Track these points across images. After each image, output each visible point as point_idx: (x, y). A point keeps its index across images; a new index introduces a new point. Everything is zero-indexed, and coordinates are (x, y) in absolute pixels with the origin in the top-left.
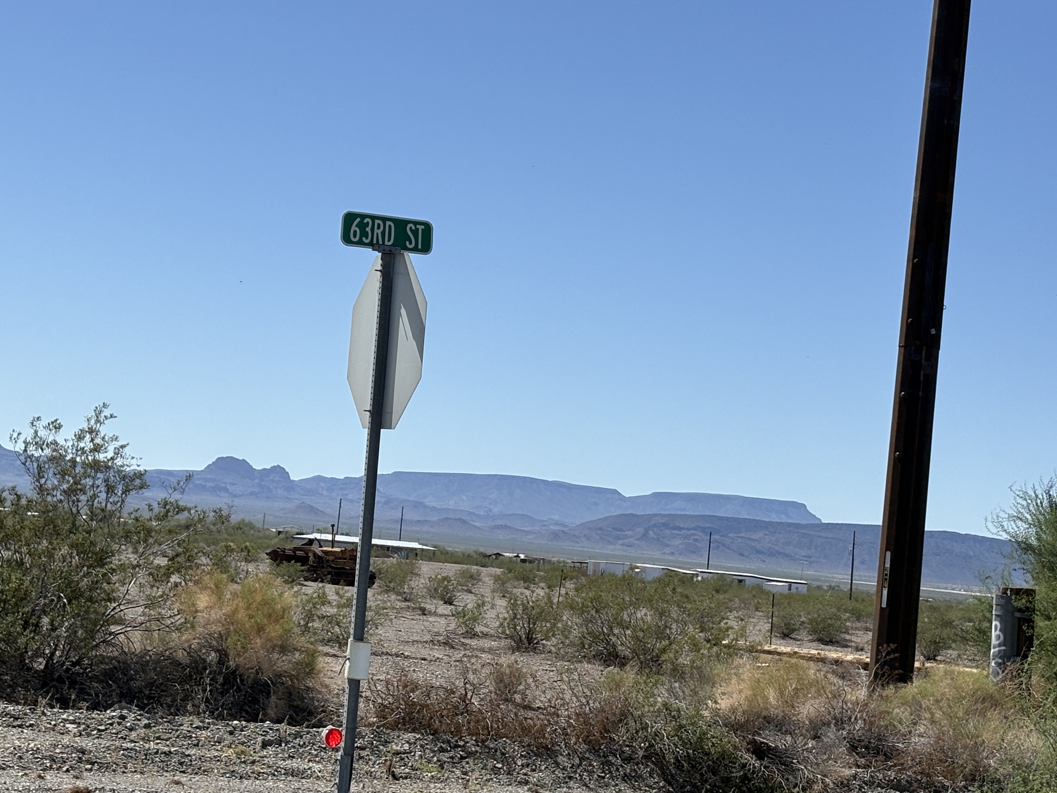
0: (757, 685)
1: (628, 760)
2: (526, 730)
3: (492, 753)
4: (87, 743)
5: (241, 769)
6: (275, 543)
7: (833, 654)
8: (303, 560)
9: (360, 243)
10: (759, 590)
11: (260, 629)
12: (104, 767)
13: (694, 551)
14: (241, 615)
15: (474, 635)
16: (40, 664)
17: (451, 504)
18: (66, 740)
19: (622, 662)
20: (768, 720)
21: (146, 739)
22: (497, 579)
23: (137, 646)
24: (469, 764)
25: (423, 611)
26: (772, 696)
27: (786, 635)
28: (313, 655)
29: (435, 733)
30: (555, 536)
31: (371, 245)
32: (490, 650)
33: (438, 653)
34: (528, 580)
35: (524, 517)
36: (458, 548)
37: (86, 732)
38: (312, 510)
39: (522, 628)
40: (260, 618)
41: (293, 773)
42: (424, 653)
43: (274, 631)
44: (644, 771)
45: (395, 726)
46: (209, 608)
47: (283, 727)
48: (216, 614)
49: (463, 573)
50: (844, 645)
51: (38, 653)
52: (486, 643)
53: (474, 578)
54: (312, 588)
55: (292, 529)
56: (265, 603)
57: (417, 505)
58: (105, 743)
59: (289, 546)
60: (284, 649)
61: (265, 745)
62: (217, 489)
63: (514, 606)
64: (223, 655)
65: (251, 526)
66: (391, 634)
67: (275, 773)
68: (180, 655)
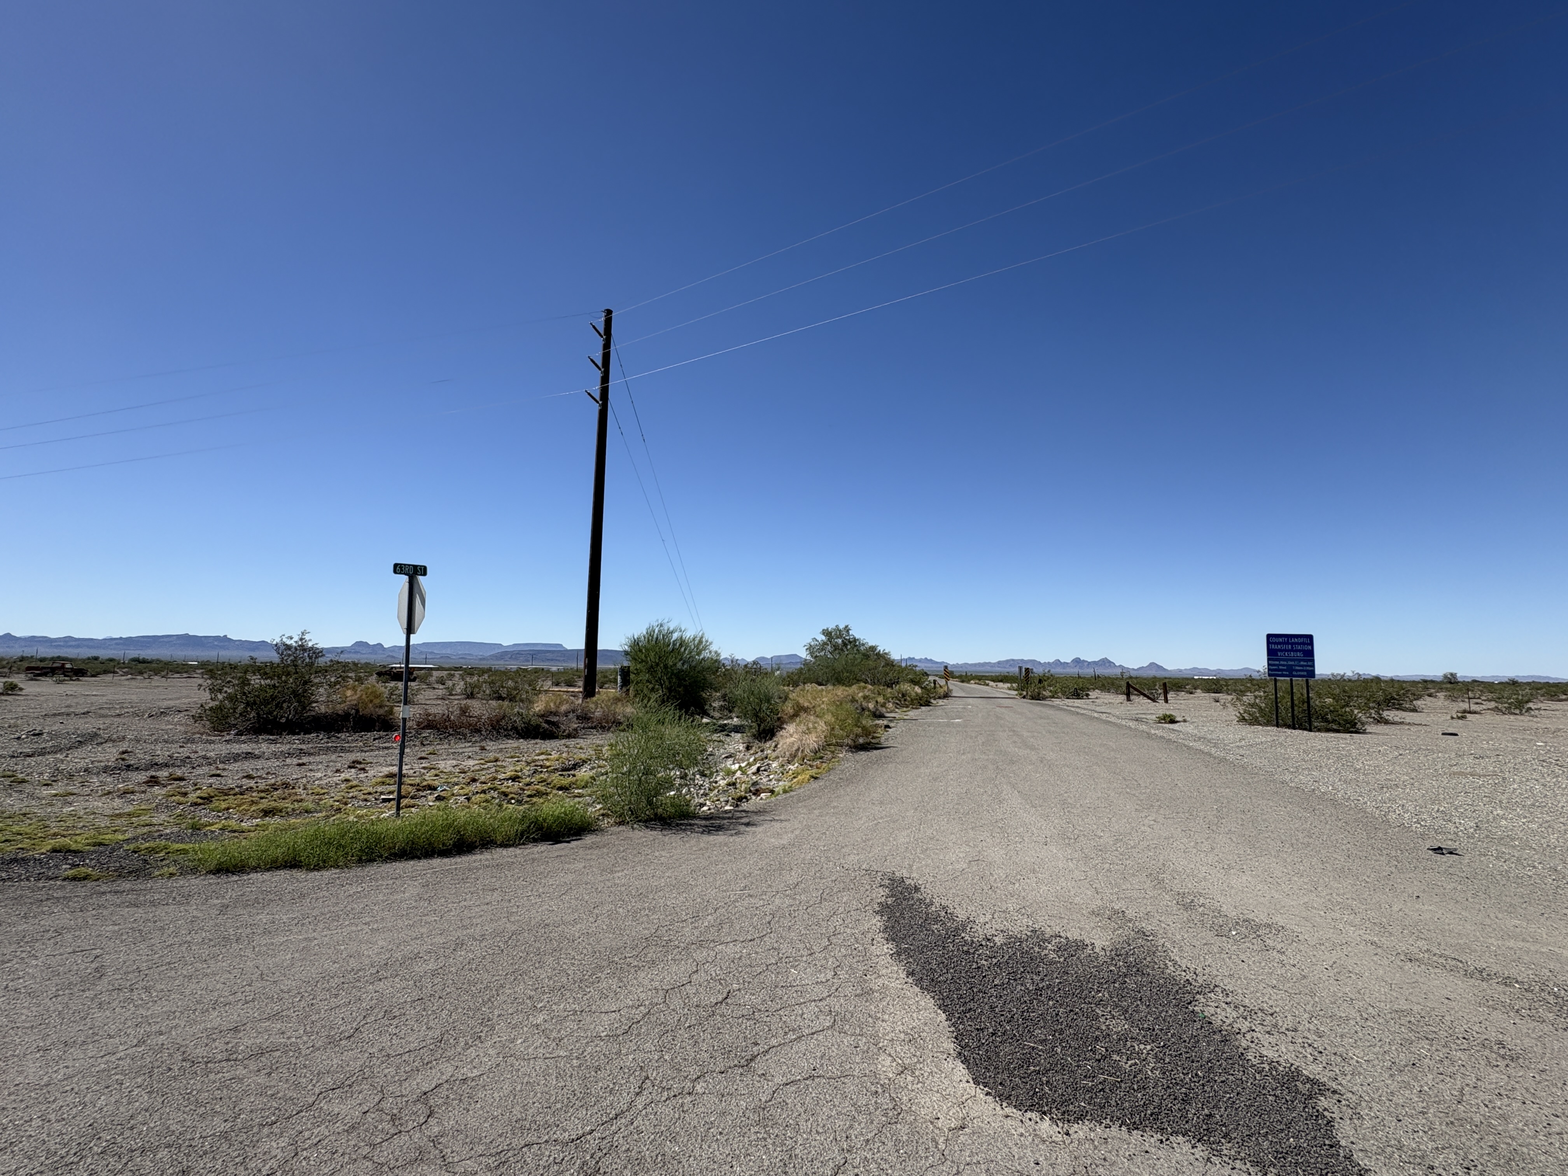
0: (547, 703)
1: (505, 730)
2: (470, 725)
3: (459, 734)
4: (303, 747)
5: (365, 749)
6: (379, 669)
7: (571, 690)
8: (389, 675)
9: (400, 573)
10: (548, 671)
11: (371, 701)
12: (310, 754)
13: (528, 661)
14: (364, 697)
15: (452, 695)
16: (283, 720)
17: (444, 652)
18: (295, 746)
19: (503, 699)
20: (551, 712)
21: (328, 743)
22: (460, 675)
23: (323, 711)
24: (450, 738)
25: (434, 688)
26: (552, 705)
27: (557, 685)
28: (392, 707)
29: (438, 729)
30: (481, 659)
31: (404, 574)
32: (458, 699)
33: (439, 702)
34: (472, 674)
35: (469, 654)
36: (447, 666)
37: (303, 742)
38: (393, 657)
39: (469, 690)
40: (371, 698)
41: (386, 748)
42: (434, 702)
43: (377, 701)
44: (511, 733)
45: (423, 728)
46: (351, 696)
47: (381, 733)
48: (356, 697)
49: (449, 674)
50: (574, 686)
51: (282, 717)
52: (457, 697)
53: (453, 675)
54: (392, 684)
55: (385, 664)
56: (372, 693)
57: (431, 653)
58: (310, 746)
59: (384, 670)
60: (381, 707)
61: (374, 740)
62: (356, 652)
63: (466, 684)
64: (357, 711)
65: (369, 664)
66: (422, 697)
67: (379, 749)
68: (340, 712)
